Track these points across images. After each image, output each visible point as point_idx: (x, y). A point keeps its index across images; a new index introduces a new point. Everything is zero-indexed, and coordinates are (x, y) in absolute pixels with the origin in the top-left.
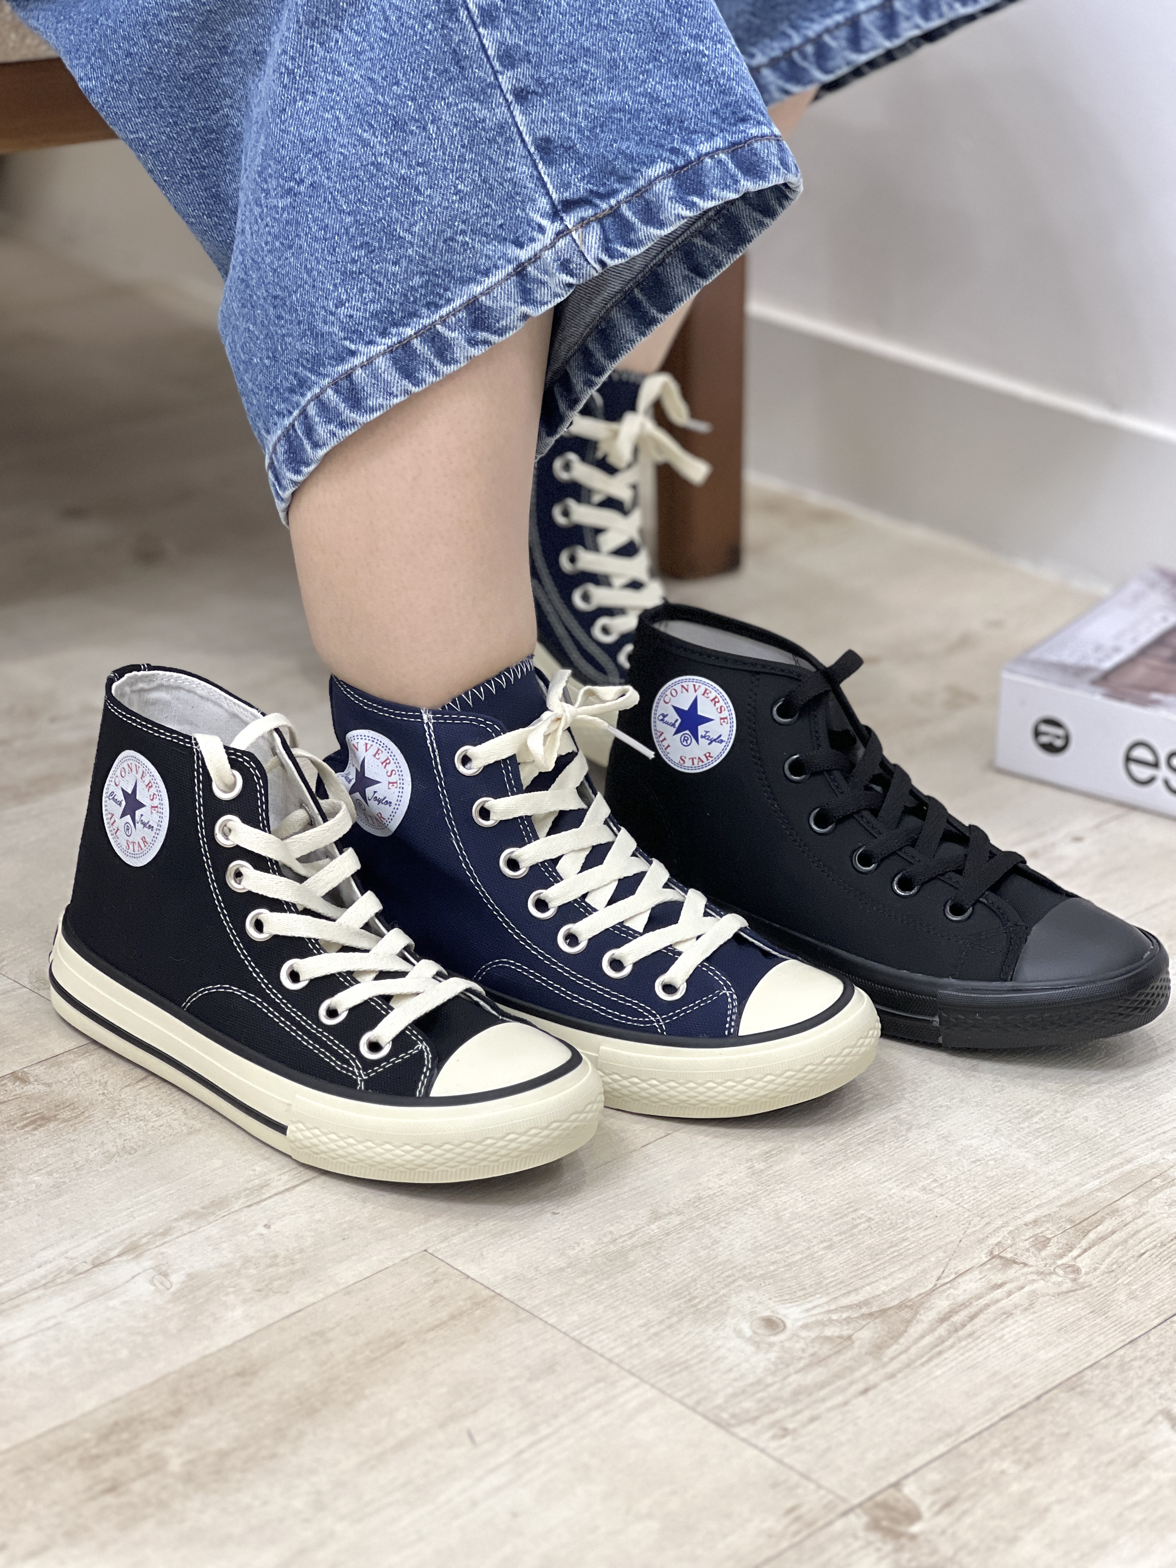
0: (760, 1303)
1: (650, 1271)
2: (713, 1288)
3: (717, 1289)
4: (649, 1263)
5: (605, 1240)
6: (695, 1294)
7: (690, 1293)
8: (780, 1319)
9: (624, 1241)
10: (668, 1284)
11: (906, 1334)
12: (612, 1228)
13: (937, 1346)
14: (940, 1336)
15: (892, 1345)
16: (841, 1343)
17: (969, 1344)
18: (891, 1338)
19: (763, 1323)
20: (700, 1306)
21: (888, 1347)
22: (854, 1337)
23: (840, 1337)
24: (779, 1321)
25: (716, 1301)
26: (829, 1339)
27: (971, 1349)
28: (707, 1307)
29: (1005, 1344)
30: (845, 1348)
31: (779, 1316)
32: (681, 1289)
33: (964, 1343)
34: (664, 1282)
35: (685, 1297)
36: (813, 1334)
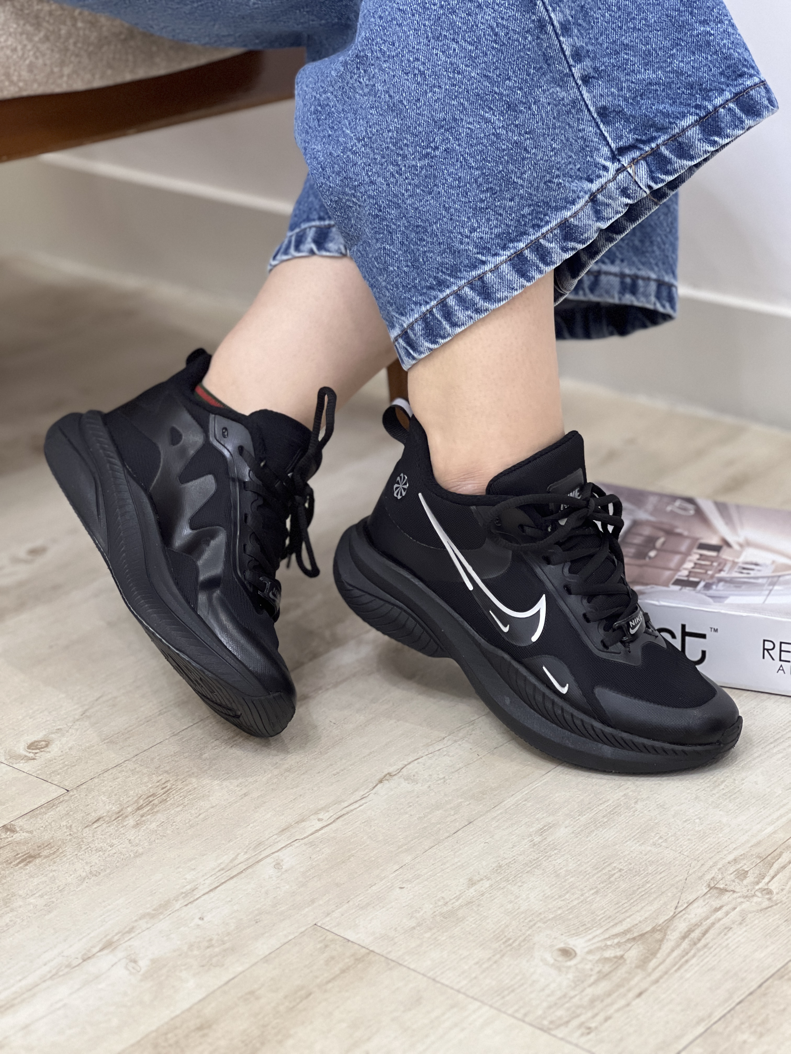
0: (555, 938)
1: (475, 923)
2: (521, 931)
3: (523, 931)
4: (473, 917)
5: (440, 903)
6: (509, 937)
7: (505, 936)
8: (571, 948)
9: (453, 903)
10: (489, 931)
11: (661, 951)
12: (443, 895)
13: (683, 957)
14: (684, 950)
15: (652, 959)
16: (616, 962)
17: (705, 953)
18: (651, 954)
19: (560, 953)
20: (514, 945)
21: (650, 961)
22: (625, 957)
23: (615, 957)
24: (571, 950)
25: (524, 940)
26: (607, 960)
27: (707, 957)
28: (519, 944)
29: (730, 950)
30: (620, 964)
31: (571, 946)
32: (498, 933)
33: (702, 953)
34: (486, 930)
35: (502, 939)
36: (597, 957)
